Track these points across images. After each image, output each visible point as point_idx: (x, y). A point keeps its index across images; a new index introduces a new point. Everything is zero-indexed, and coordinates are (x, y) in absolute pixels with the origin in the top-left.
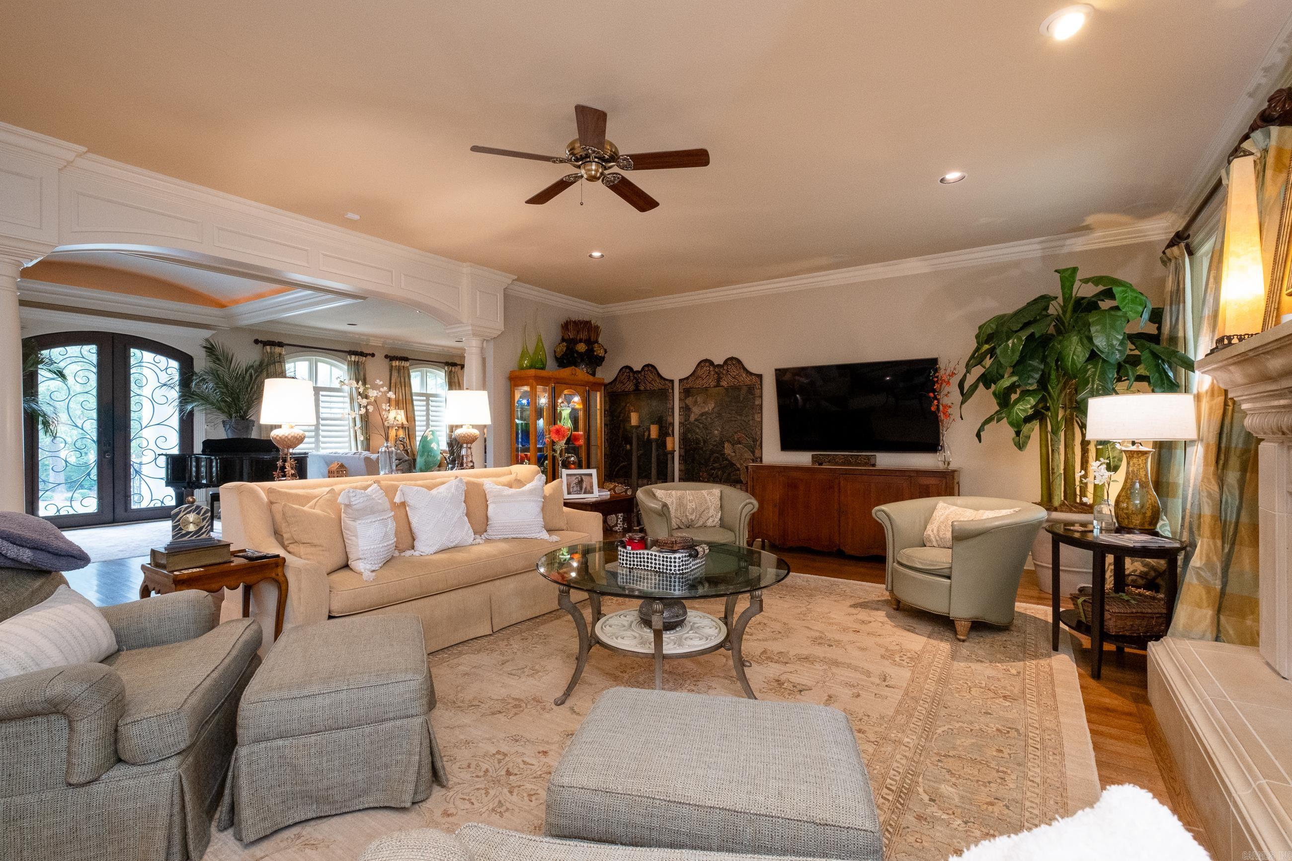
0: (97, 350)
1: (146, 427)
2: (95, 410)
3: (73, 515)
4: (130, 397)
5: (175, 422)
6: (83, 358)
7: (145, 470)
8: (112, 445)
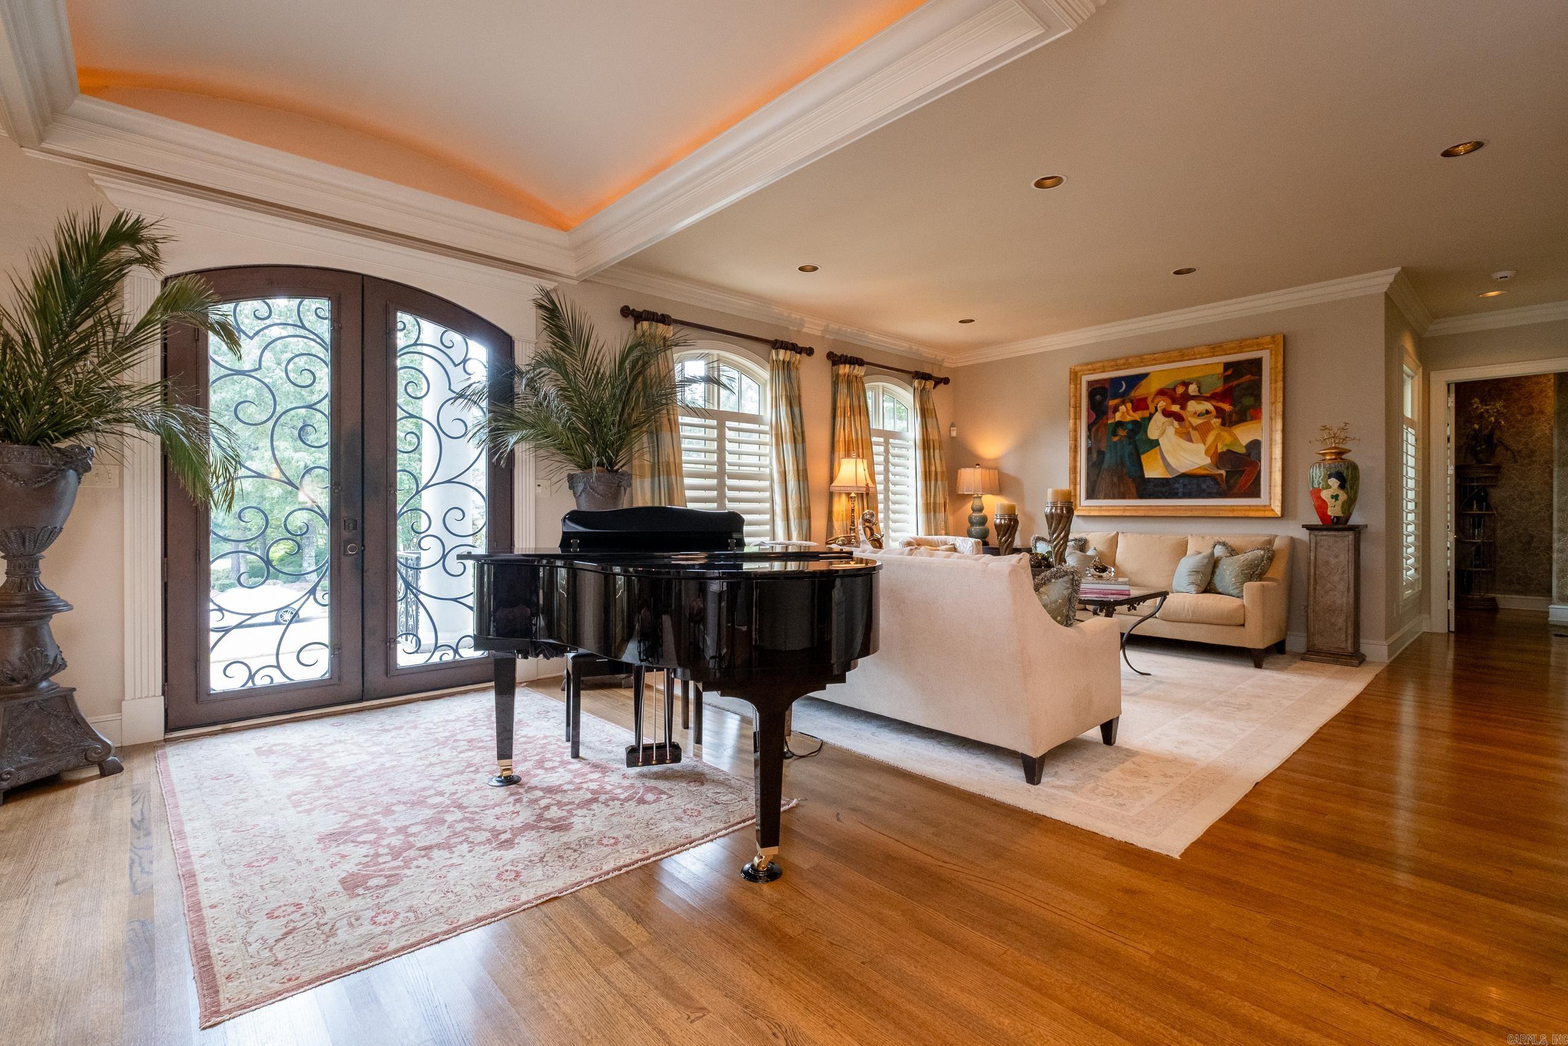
0: (332, 311)
1: (426, 487)
2: (327, 448)
3: (282, 686)
4: (395, 421)
5: (479, 476)
6: (303, 327)
7: (425, 582)
8: (359, 529)
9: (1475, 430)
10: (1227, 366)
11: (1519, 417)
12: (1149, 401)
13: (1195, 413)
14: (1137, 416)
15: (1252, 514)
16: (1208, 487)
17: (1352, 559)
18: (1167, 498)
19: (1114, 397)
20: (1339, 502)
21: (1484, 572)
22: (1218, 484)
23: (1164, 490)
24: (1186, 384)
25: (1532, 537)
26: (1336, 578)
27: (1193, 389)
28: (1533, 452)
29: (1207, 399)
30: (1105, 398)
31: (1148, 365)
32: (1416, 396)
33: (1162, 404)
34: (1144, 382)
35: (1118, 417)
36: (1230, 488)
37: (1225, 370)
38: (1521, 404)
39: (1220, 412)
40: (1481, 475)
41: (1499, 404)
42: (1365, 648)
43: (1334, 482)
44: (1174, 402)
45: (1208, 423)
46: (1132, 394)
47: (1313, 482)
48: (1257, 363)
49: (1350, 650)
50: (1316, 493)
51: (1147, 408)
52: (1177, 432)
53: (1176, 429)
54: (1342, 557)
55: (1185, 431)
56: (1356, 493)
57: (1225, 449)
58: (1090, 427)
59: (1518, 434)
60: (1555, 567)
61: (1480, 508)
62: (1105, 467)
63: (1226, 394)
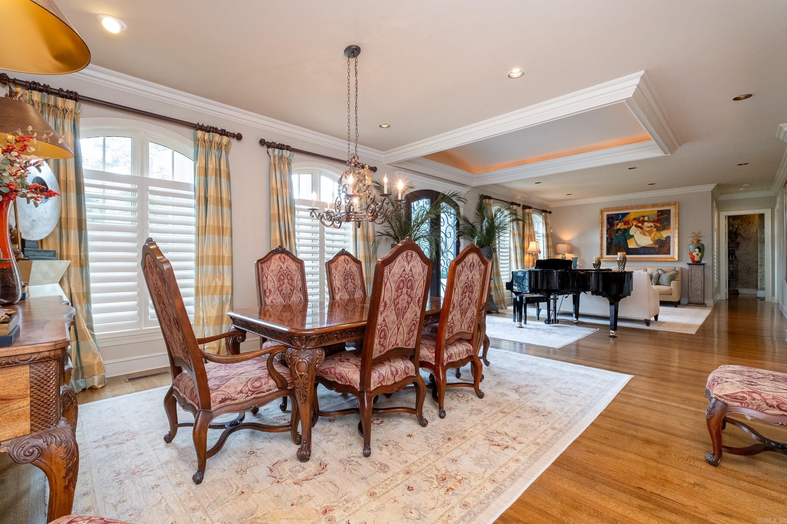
1: (444, 253)
9: (731, 230)
10: (658, 211)
11: (746, 225)
12: (630, 222)
13: (647, 227)
14: (626, 227)
15: (668, 260)
16: (652, 251)
17: (703, 274)
18: (637, 255)
19: (617, 220)
20: (698, 256)
21: (734, 280)
22: (656, 250)
24: (644, 217)
25: (751, 268)
26: (698, 280)
27: (646, 219)
28: (750, 237)
29: (651, 222)
30: (613, 220)
31: (630, 210)
32: (716, 221)
33: (635, 223)
34: (628, 215)
35: (618, 227)
36: (660, 251)
37: (658, 213)
39: (656, 227)
41: (738, 221)
42: (706, 302)
43: (697, 250)
44: (639, 222)
45: (652, 230)
46: (624, 219)
48: (668, 212)
49: (702, 302)
50: (691, 254)
51: (629, 224)
52: (640, 233)
53: (640, 231)
54: (699, 273)
55: (643, 232)
57: (658, 239)
58: (607, 231)
59: (745, 231)
60: (759, 278)
61: (732, 258)
62: (614, 244)
63: (658, 221)
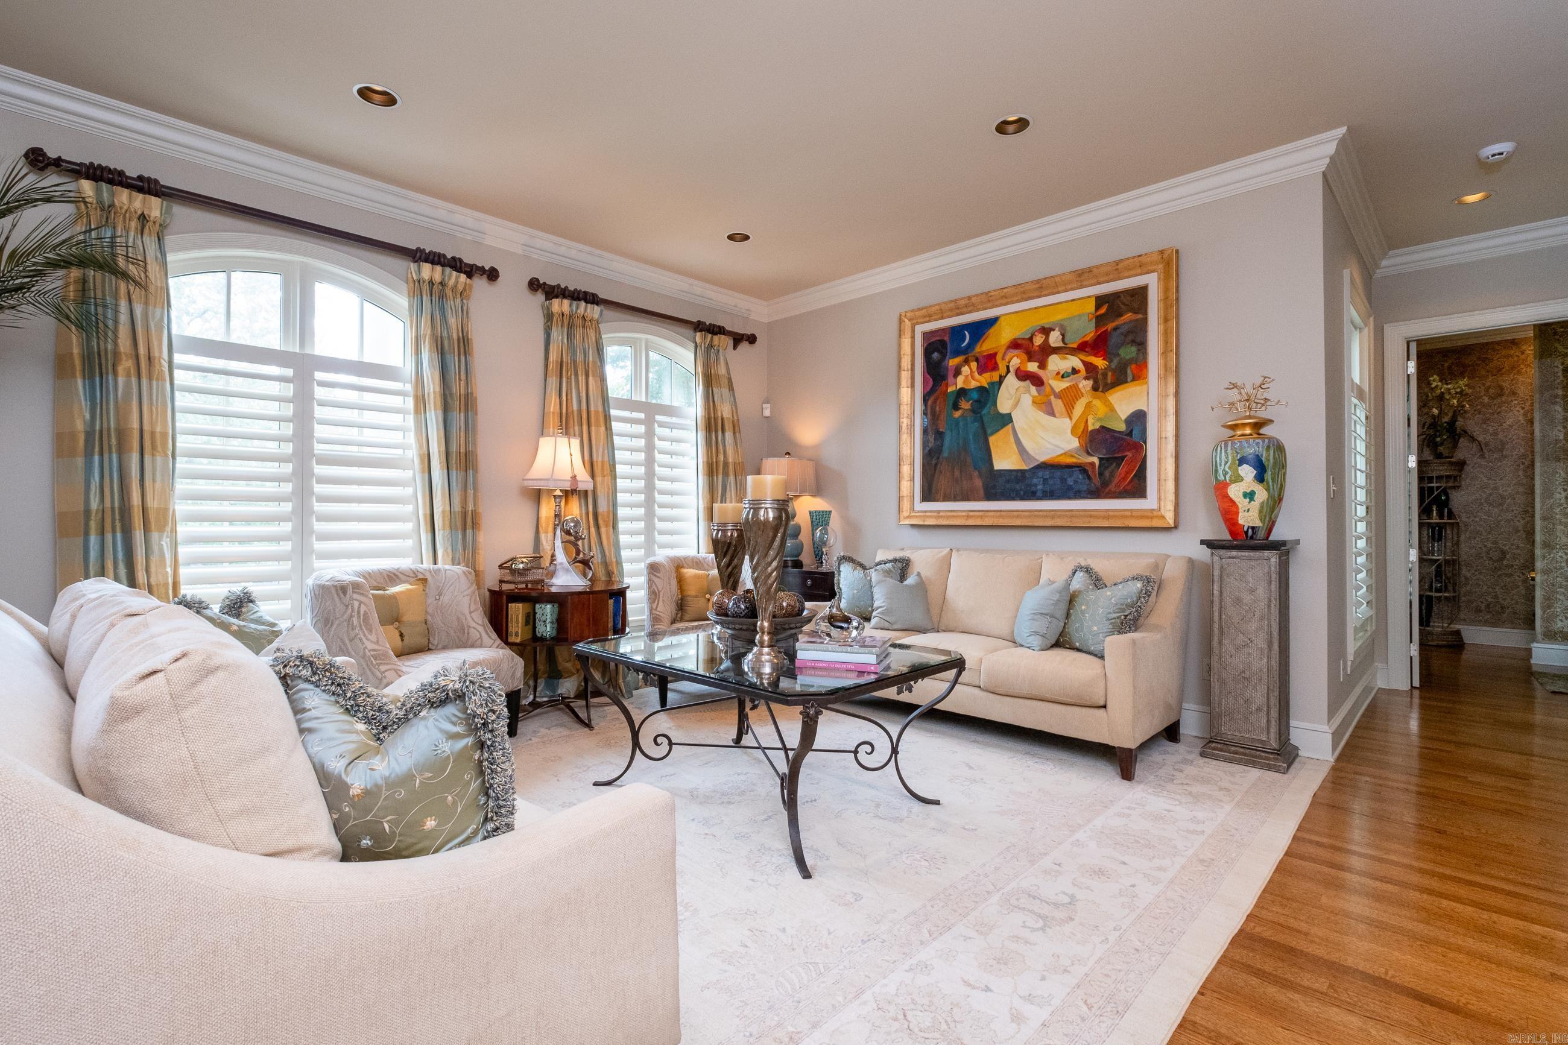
9: (1433, 417)
10: (1100, 300)
11: (1486, 400)
12: (999, 358)
13: (1058, 373)
14: (984, 380)
16: (1076, 482)
17: (1275, 594)
18: (1022, 498)
19: (957, 353)
20: (1256, 504)
21: (1446, 598)
22: (1089, 478)
23: (1018, 487)
24: (1046, 331)
25: (1504, 553)
26: (1253, 626)
27: (1055, 339)
28: (1503, 444)
29: (1073, 351)
30: (944, 356)
31: (997, 306)
32: (1366, 354)
33: (1015, 362)
34: (991, 331)
35: (960, 382)
36: (1105, 484)
37: (1098, 307)
38: (1488, 384)
39: (1091, 370)
40: (1442, 473)
41: (1462, 383)
42: (1297, 738)
43: (1248, 472)
44: (1030, 358)
45: (1075, 387)
46: (978, 349)
47: (1216, 471)
48: (1140, 293)
49: (1274, 744)
50: (1221, 489)
51: (995, 368)
53: (1034, 397)
54: (1261, 592)
55: (1045, 399)
56: (1282, 488)
57: (1097, 426)
59: (1485, 421)
60: (1539, 594)
61: (1441, 516)
62: (945, 454)
63: (1098, 345)
